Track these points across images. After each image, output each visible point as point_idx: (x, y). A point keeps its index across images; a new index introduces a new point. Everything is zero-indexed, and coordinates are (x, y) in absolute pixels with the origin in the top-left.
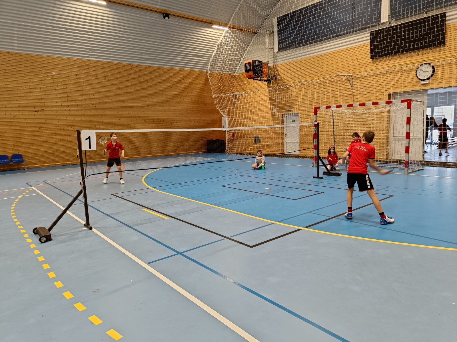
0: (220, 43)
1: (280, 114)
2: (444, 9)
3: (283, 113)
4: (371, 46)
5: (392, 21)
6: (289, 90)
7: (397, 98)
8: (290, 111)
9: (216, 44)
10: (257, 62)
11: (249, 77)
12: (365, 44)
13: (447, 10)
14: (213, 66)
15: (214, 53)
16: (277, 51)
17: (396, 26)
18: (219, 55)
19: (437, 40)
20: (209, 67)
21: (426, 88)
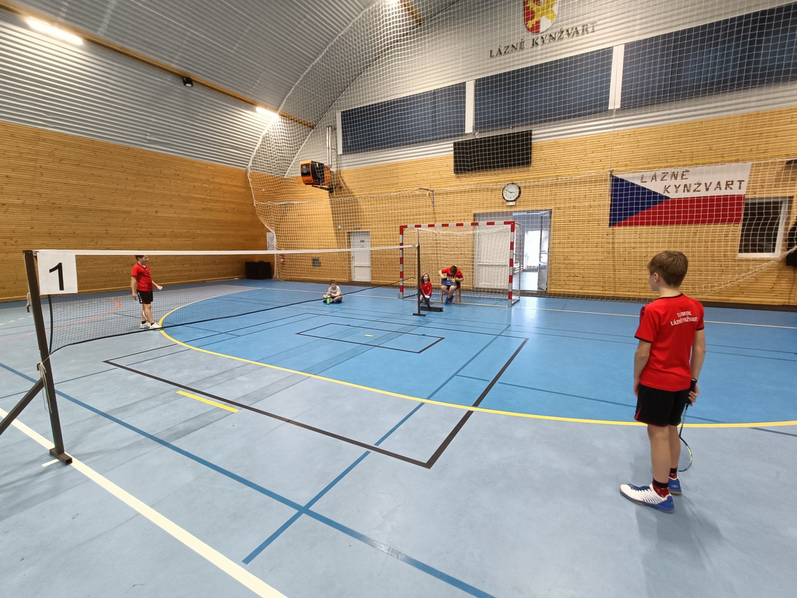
0: (266, 134)
1: (346, 231)
2: (529, 127)
3: (350, 231)
4: (455, 157)
5: (477, 133)
6: (357, 202)
7: (483, 220)
8: (359, 228)
9: (260, 135)
10: (317, 164)
11: (307, 182)
12: (448, 156)
13: (532, 128)
14: (256, 164)
15: (258, 146)
16: (341, 153)
17: (480, 138)
18: (265, 150)
19: (523, 159)
20: (250, 164)
21: (513, 210)
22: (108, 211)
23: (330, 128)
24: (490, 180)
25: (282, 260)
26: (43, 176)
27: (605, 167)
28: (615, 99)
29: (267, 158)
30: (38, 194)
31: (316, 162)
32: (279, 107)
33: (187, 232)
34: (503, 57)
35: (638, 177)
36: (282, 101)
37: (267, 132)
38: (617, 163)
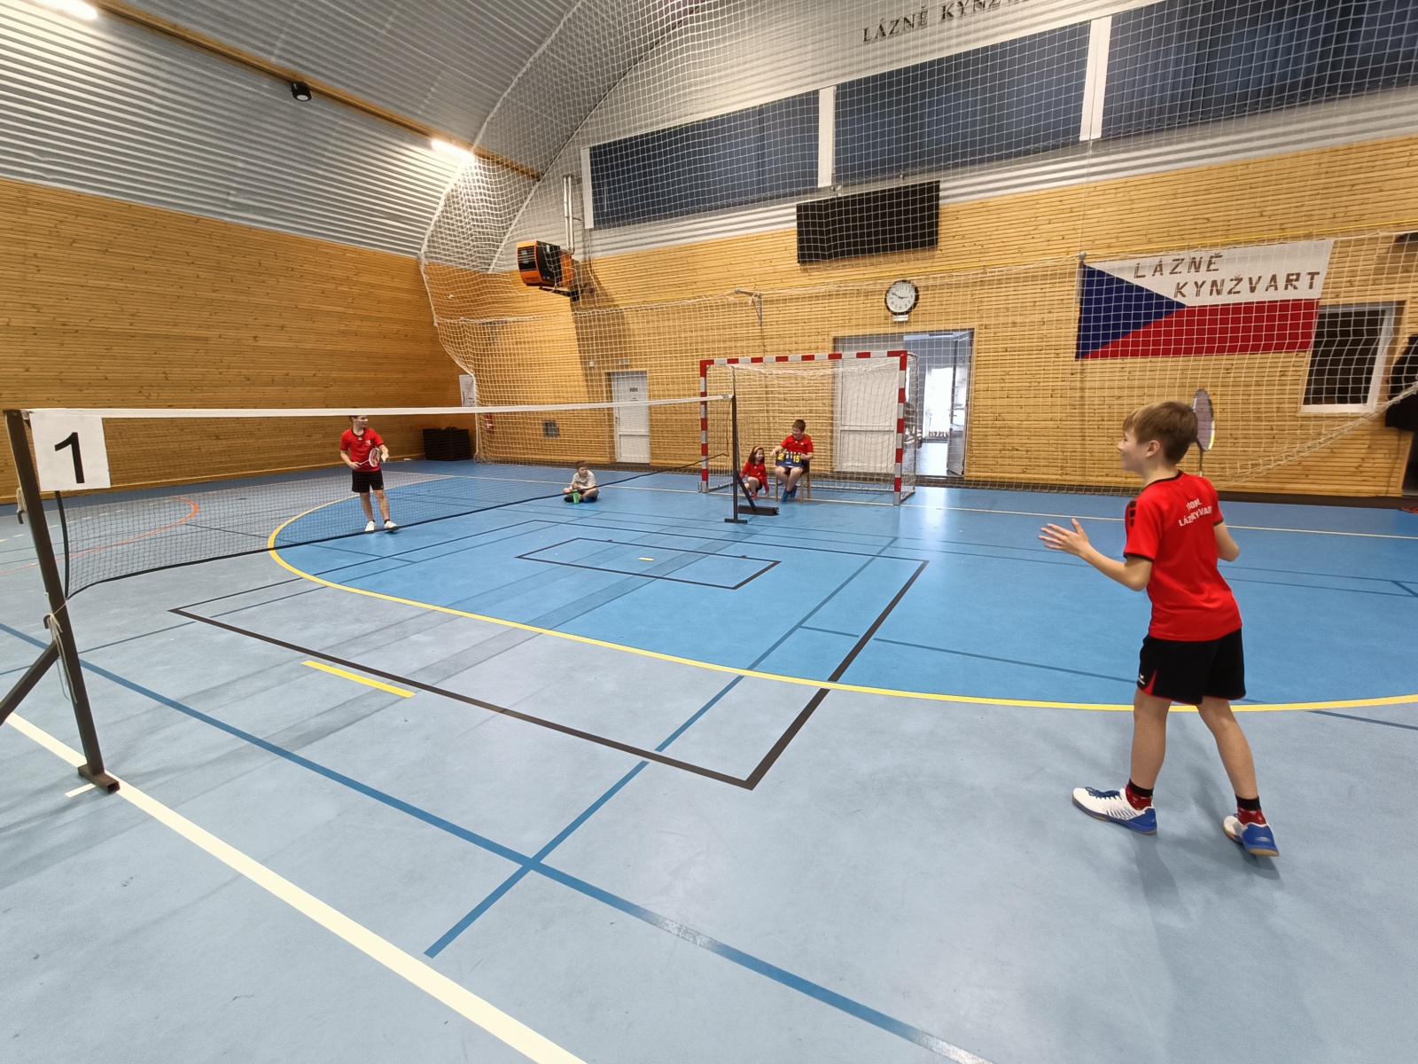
0: (452, 191)
1: (603, 371)
2: (934, 174)
3: (611, 371)
4: (800, 233)
5: (839, 188)
6: (623, 318)
7: (850, 349)
8: (627, 366)
9: (441, 193)
10: (548, 247)
11: (530, 281)
12: (786, 230)
13: (940, 177)
14: (434, 247)
15: (438, 213)
16: (592, 226)
17: (845, 197)
18: (450, 221)
19: (923, 235)
20: (424, 248)
21: (903, 330)
22: (166, 337)
23: (570, 179)
24: (864, 274)
25: (489, 425)
26: (41, 272)
27: (1071, 249)
28: (1092, 123)
29: (455, 236)
30: (34, 306)
31: (545, 244)
32: (473, 138)
33: (314, 375)
34: (887, 41)
35: (1130, 268)
36: (480, 128)
37: (454, 188)
38: (1093, 241)
